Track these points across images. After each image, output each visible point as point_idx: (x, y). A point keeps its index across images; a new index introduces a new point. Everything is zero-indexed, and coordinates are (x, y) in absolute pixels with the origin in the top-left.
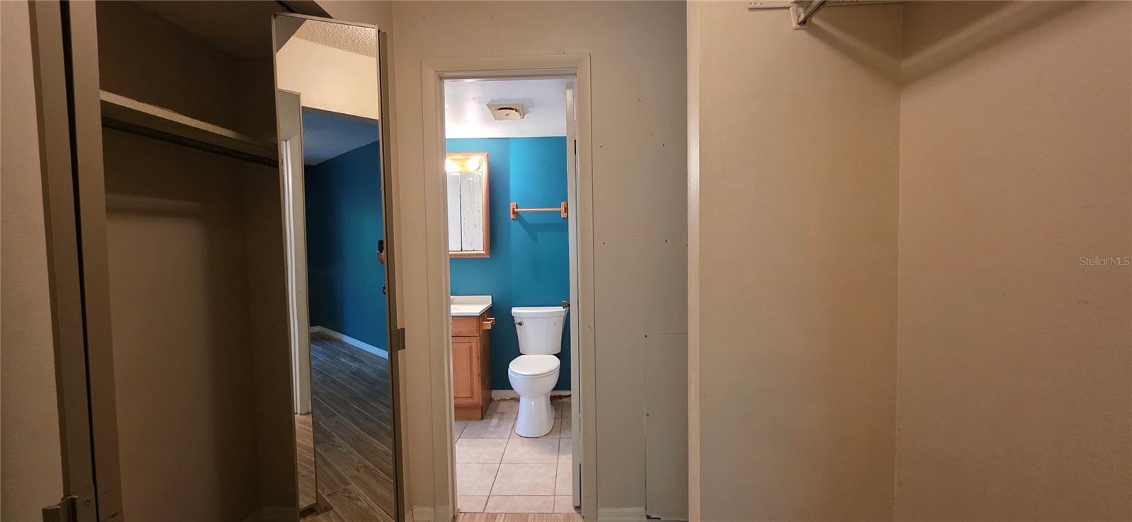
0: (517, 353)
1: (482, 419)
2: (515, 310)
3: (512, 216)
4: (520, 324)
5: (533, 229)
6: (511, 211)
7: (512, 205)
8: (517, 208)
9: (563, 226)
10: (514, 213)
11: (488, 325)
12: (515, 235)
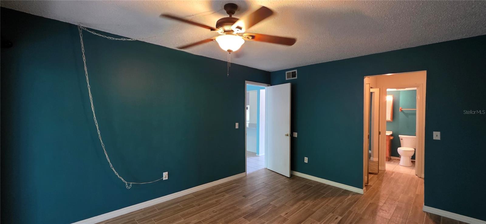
0: (400, 146)
1: (389, 161)
2: (400, 136)
3: (400, 111)
4: (402, 139)
5: (406, 114)
6: (400, 110)
7: (400, 108)
8: (402, 109)
9: (415, 114)
10: (401, 110)
11: (392, 138)
12: (401, 116)
